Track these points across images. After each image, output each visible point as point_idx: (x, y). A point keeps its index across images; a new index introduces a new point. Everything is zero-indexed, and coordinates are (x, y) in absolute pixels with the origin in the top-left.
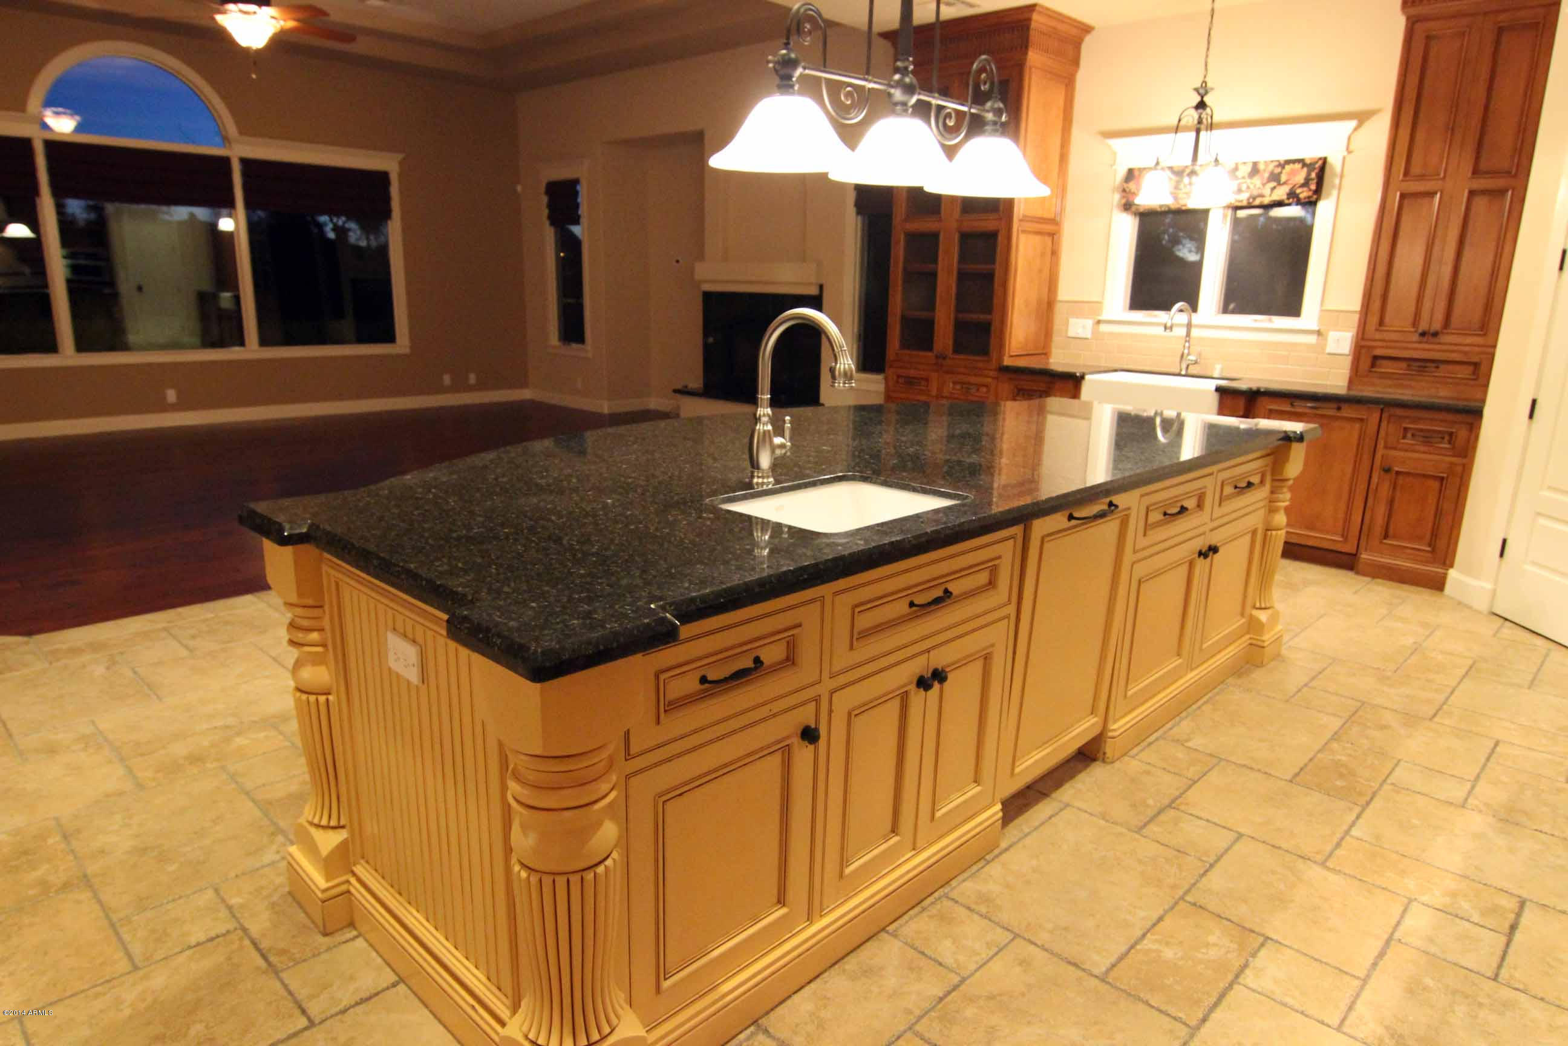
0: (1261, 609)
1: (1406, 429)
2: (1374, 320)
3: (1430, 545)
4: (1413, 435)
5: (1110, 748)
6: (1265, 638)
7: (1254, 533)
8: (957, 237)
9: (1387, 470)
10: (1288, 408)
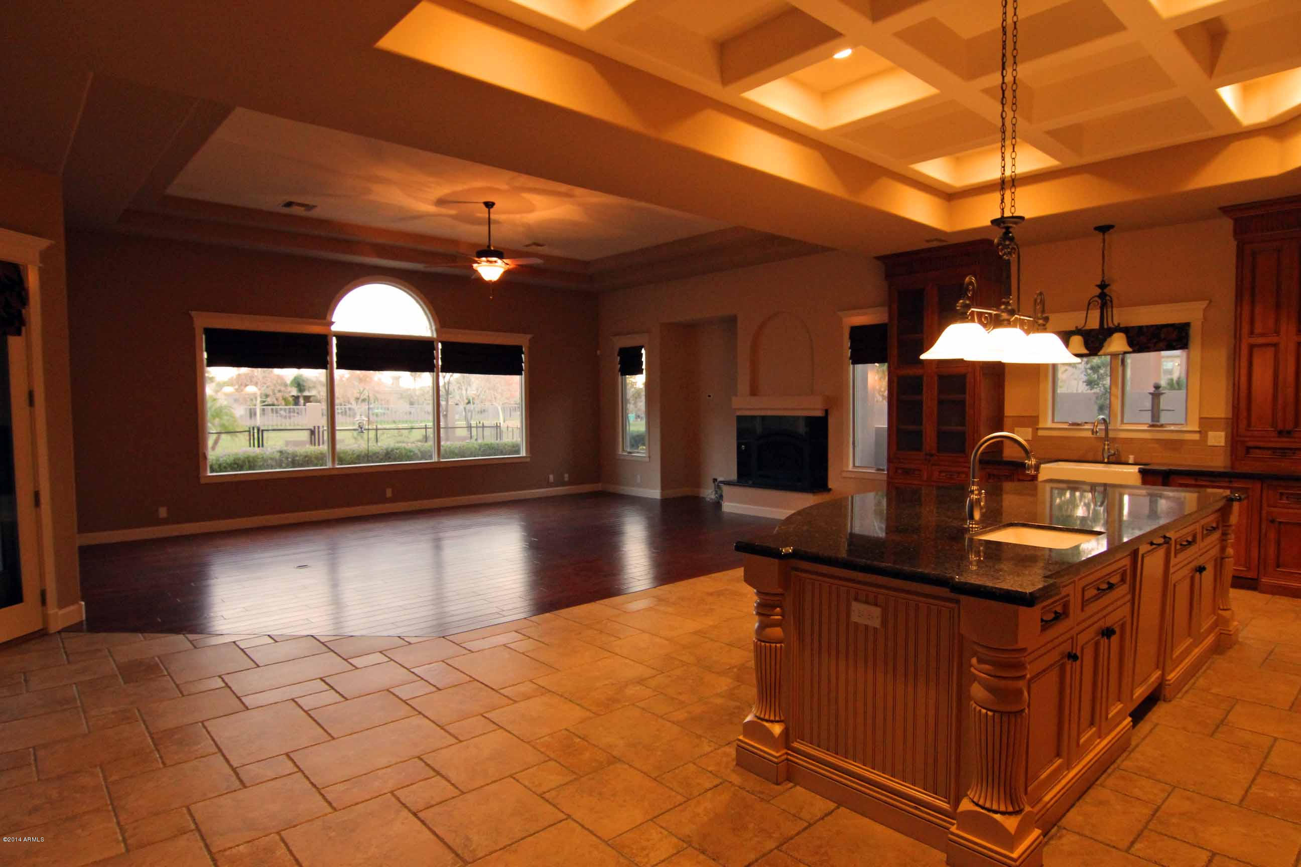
0: (1224, 610)
1: (1282, 494)
2: (1243, 425)
4: (1287, 498)
5: (1167, 692)
6: (1231, 628)
7: (1216, 560)
8: (936, 378)
9: (1273, 521)
10: (1193, 482)
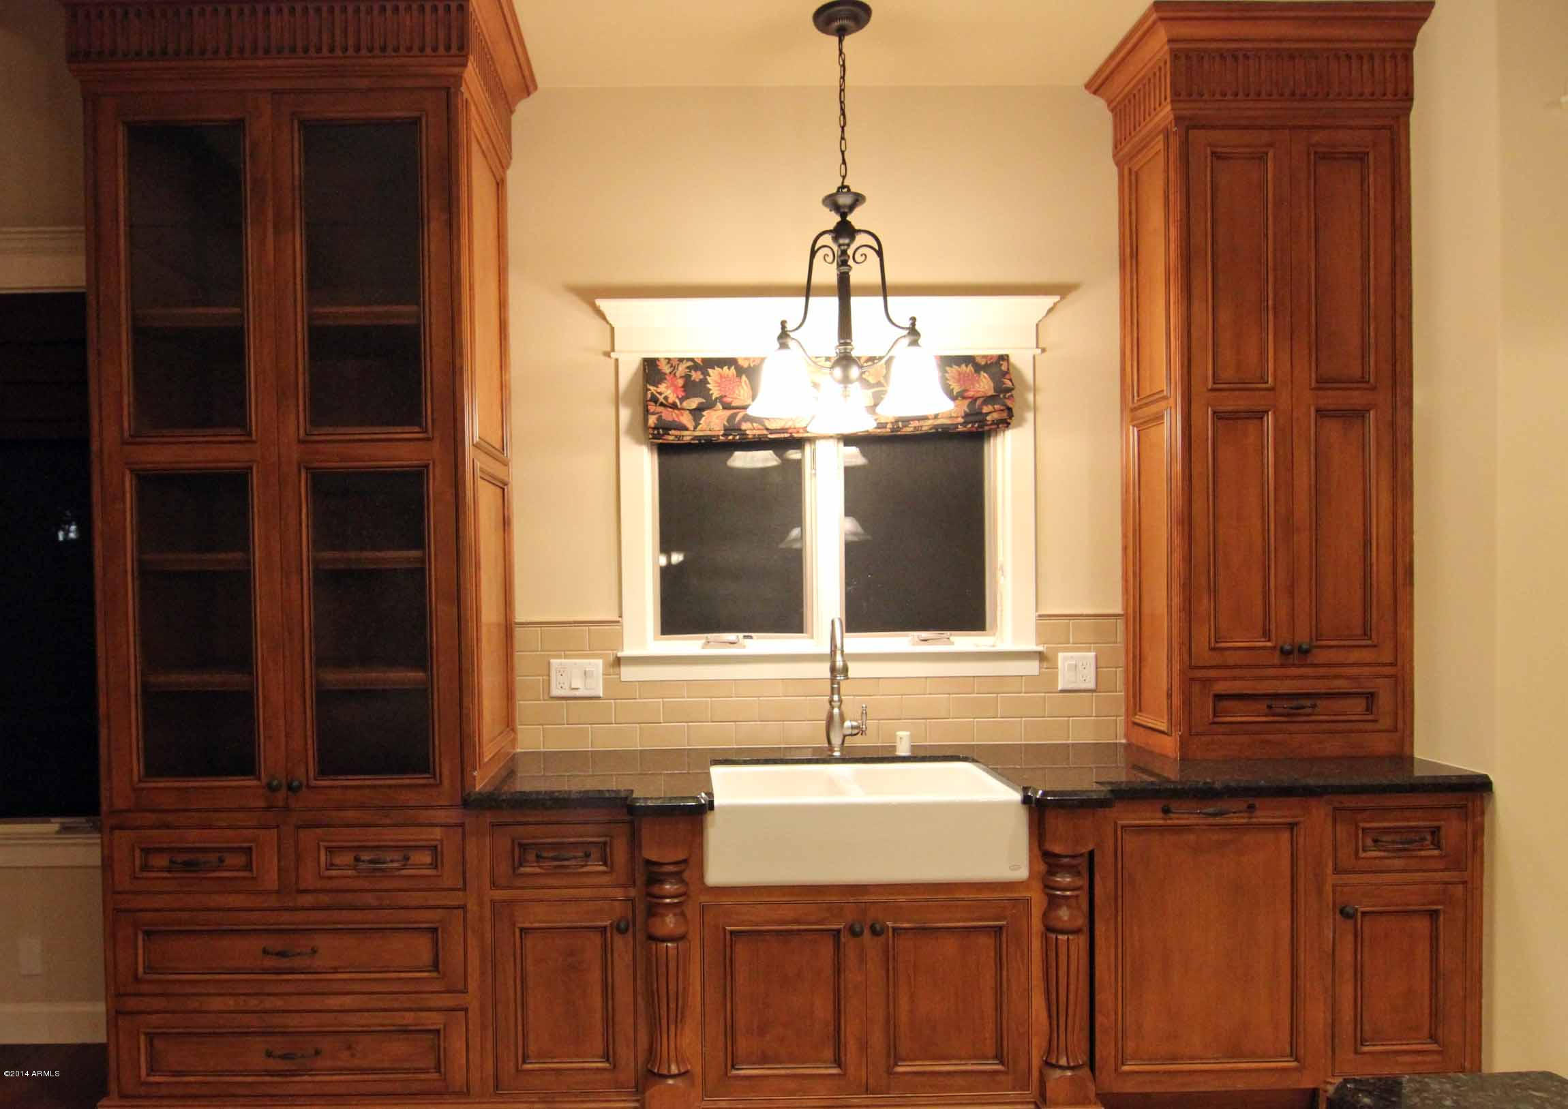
1: (1365, 834)
2: (1203, 633)
3: (1433, 1038)
4: (1376, 842)
8: (302, 480)
10: (1158, 821)
